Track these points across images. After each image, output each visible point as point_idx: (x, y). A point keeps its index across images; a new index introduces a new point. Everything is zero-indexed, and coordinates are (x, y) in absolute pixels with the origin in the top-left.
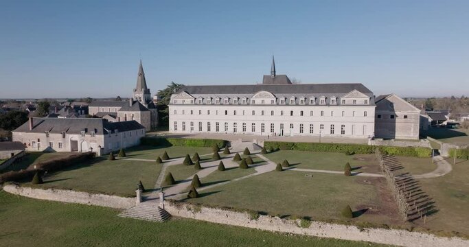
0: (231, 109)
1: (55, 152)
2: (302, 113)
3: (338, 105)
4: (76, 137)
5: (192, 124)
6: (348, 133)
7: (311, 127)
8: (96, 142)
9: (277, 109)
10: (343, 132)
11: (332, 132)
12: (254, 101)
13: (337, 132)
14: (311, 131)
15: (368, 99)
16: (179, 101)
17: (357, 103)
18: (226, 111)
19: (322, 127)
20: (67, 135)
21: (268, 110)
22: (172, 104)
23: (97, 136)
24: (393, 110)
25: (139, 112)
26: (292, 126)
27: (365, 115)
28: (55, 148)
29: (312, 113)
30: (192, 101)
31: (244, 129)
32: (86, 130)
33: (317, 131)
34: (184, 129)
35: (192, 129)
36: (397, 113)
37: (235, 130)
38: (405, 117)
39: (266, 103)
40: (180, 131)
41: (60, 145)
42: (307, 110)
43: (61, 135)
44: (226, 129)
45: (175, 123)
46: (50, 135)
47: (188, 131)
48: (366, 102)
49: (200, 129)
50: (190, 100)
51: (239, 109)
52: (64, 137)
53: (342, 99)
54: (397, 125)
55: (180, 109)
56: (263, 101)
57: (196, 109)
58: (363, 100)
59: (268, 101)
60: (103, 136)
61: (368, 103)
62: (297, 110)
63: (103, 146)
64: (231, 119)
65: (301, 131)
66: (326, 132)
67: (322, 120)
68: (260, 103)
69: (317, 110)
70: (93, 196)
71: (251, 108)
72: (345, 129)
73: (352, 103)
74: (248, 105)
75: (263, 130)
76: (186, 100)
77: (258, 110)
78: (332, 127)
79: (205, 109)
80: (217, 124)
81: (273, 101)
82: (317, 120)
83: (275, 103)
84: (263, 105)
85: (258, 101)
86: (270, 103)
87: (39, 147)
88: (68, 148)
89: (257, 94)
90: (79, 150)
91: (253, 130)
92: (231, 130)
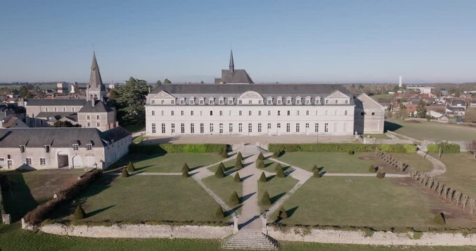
0: (216, 110)
1: (34, 170)
2: (289, 113)
3: (322, 105)
4: (65, 151)
5: (173, 126)
6: (331, 131)
7: (298, 126)
8: (93, 155)
9: (265, 109)
10: (326, 130)
11: (317, 130)
12: (240, 102)
13: (321, 129)
14: (298, 130)
15: (349, 99)
16: (158, 101)
17: (339, 103)
18: (211, 112)
19: (307, 125)
20: (52, 149)
21: (255, 110)
22: (149, 105)
23: (95, 149)
24: (362, 108)
25: (106, 113)
26: (279, 126)
27: (346, 114)
28: (36, 165)
29: (298, 113)
30: (172, 101)
31: (231, 130)
32: (79, 143)
33: (303, 129)
34: (163, 131)
35: (173, 131)
36: (365, 111)
37: (221, 131)
38: (373, 114)
39: (253, 103)
40: (159, 134)
41: (42, 161)
42: (293, 109)
43: (43, 150)
44: (212, 130)
45: (154, 125)
46: (27, 149)
47: (168, 134)
48: (346, 102)
49: (183, 130)
50: (170, 100)
51: (225, 109)
52: (48, 151)
53: (326, 99)
54: (366, 121)
55: (158, 110)
56: (250, 101)
57: (177, 110)
58: (344, 100)
59: (255, 101)
60: (103, 149)
61: (349, 102)
62: (284, 110)
63: (104, 160)
64: (216, 119)
65: (288, 130)
66: (311, 130)
67: (308, 119)
68: (248, 103)
69: (303, 109)
70: (177, 228)
71: (238, 109)
72: (328, 127)
73: (335, 103)
74: (235, 105)
75: (250, 130)
76: (165, 100)
77: (245, 110)
78: (317, 126)
79: (188, 109)
80: (202, 125)
81: (260, 102)
82: (303, 119)
83: (262, 103)
84: (250, 105)
85: (245, 101)
86: (257, 103)
87: (9, 165)
88: (54, 164)
89: (244, 94)
90: (70, 166)
91: (240, 130)
92: (216, 131)
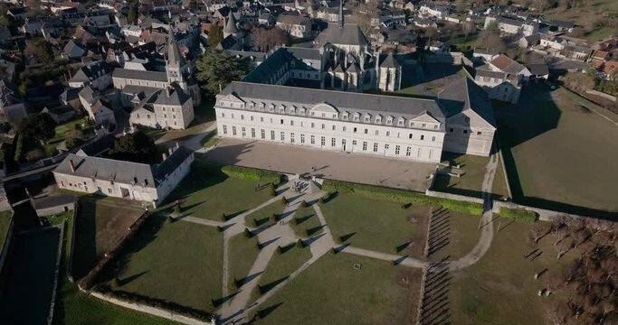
0: (287, 119)
1: (106, 196)
2: (366, 131)
3: (405, 128)
4: (125, 186)
5: (243, 129)
6: (414, 156)
7: (376, 145)
8: (147, 193)
9: (339, 125)
10: (408, 154)
11: (397, 152)
12: (313, 114)
13: (403, 152)
14: (375, 150)
15: (439, 125)
16: (227, 104)
17: (426, 127)
18: (282, 121)
19: (387, 146)
20: (116, 183)
21: (329, 124)
22: (218, 107)
23: (149, 189)
25: (180, 106)
26: (354, 143)
27: (434, 139)
29: (377, 132)
30: (242, 106)
31: (303, 141)
32: (136, 180)
33: (381, 150)
34: (235, 133)
35: (244, 134)
37: (292, 140)
38: (479, 133)
39: (327, 116)
40: (230, 135)
41: (110, 190)
42: (372, 129)
43: (109, 183)
44: (283, 138)
45: (225, 126)
46: (97, 180)
47: (239, 137)
48: (436, 126)
49: (254, 135)
50: (239, 104)
51: (297, 120)
52: (112, 184)
53: (410, 121)
54: (470, 140)
55: (228, 112)
56: (323, 115)
57: (247, 114)
58: (433, 124)
59: (329, 115)
60: (155, 190)
61: (438, 129)
62: (361, 127)
63: (156, 199)
64: (287, 128)
65: (365, 148)
66: (391, 153)
67: (388, 140)
68: (320, 116)
69: (383, 130)
71: (310, 121)
72: (411, 151)
73: (421, 127)
74: (307, 116)
75: (323, 143)
76: (235, 103)
77: (318, 123)
78: (398, 148)
79: (257, 115)
80: (272, 132)
81: (334, 116)
82: (382, 140)
83: (337, 118)
84: (323, 118)
85: (318, 114)
86: (331, 117)
87: (86, 189)
88: (120, 195)
89: (318, 106)
90: (131, 197)
91: (313, 142)
92: (288, 140)
